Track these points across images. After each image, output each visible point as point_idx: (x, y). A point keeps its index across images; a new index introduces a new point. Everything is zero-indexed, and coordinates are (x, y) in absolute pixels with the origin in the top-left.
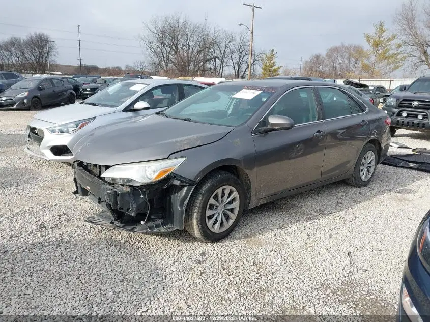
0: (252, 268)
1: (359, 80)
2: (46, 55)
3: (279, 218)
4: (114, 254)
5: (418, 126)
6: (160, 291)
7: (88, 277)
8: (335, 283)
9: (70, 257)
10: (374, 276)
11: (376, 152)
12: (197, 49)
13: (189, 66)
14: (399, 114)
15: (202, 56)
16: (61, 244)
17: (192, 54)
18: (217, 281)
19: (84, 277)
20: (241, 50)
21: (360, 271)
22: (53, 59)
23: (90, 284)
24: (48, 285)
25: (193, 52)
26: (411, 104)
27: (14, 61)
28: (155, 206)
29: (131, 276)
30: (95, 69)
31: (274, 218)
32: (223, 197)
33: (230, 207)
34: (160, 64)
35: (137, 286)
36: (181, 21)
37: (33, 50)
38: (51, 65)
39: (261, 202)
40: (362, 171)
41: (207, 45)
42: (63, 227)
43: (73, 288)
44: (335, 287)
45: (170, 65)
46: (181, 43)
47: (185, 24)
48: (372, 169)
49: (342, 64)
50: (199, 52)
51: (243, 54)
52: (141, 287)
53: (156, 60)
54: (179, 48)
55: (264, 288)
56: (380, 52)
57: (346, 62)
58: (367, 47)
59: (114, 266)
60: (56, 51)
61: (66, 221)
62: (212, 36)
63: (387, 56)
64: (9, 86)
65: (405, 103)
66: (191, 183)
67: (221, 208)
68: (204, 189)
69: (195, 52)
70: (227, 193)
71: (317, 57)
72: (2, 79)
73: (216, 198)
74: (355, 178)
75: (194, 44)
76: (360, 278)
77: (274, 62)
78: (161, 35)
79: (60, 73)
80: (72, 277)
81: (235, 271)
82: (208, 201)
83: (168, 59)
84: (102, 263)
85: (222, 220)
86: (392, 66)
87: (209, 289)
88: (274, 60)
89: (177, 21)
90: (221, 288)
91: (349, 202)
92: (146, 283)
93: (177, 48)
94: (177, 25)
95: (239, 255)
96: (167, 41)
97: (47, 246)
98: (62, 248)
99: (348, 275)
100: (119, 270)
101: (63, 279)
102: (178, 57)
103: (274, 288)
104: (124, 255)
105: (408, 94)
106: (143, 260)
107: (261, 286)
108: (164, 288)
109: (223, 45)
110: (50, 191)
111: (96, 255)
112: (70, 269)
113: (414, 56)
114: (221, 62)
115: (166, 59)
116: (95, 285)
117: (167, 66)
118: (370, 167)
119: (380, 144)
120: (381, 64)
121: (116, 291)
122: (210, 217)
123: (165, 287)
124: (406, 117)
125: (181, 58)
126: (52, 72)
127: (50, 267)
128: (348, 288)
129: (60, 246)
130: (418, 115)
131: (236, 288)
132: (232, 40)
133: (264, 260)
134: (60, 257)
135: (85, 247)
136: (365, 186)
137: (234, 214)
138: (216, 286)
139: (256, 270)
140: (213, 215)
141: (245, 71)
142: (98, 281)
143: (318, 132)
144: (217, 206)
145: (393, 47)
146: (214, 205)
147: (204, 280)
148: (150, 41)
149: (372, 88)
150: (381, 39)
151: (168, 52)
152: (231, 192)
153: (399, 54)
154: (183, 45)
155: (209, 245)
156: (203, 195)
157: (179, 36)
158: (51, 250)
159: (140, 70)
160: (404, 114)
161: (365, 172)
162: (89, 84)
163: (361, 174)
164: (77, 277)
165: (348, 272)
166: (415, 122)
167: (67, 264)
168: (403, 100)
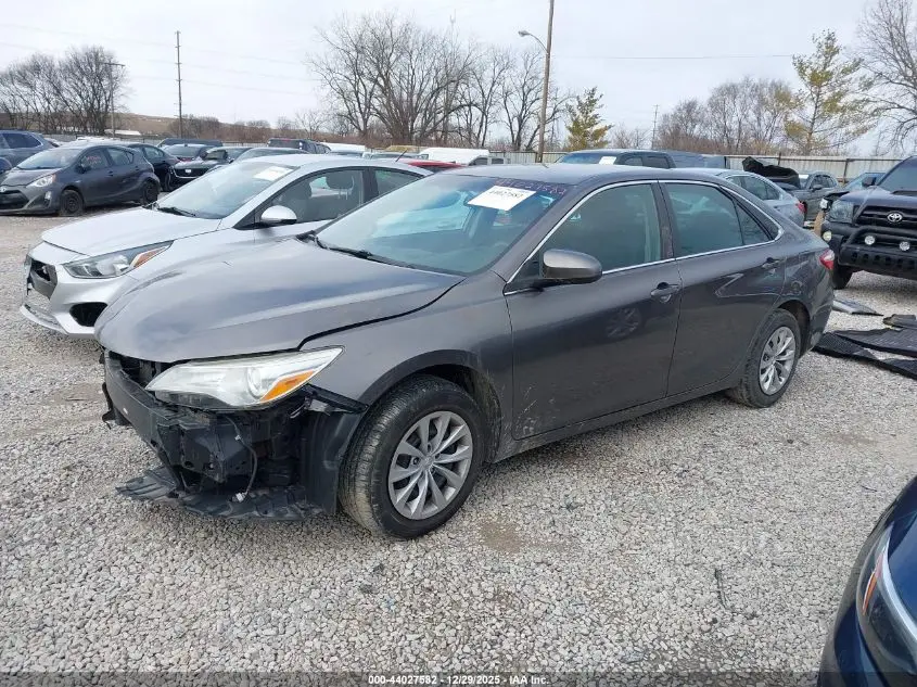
0: (490, 605)
1: (779, 159)
2: (108, 94)
3: (567, 480)
4: (176, 565)
5: (900, 266)
6: (266, 664)
7: (103, 626)
8: (678, 648)
9: (72, 573)
10: (769, 631)
11: (798, 330)
12: (430, 85)
13: (413, 121)
14: (859, 239)
15: (441, 100)
16: (58, 541)
17: (419, 95)
18: (403, 639)
19: (95, 625)
20: (526, 88)
21: (739, 618)
22: (121, 103)
23: (106, 643)
24: (7, 644)
25: (421, 91)
26: (886, 217)
27: (39, 106)
28: (274, 455)
29: (205, 624)
30: (213, 125)
31: (555, 482)
32: (431, 437)
33: (449, 459)
34: (350, 117)
35: (214, 650)
36: (398, 24)
37: (79, 84)
38: (118, 116)
39: (526, 446)
40: (763, 371)
41: (453, 76)
42: (73, 495)
43: (64, 652)
44: (675, 659)
45: (373, 119)
46: (397, 71)
47: (406, 30)
48: (788, 367)
49: (744, 122)
50: (435, 92)
51: (531, 97)
52: (223, 652)
53: (343, 109)
54: (393, 82)
55: (510, 658)
56: (825, 97)
57: (752, 117)
58: (798, 86)
59: (169, 596)
60: (129, 85)
61: (81, 482)
62: (464, 58)
63: (840, 105)
64: (15, 162)
65: (871, 215)
66: (354, 406)
67: (428, 463)
68: (385, 421)
69: (428, 90)
70: (441, 427)
71: (690, 107)
72: (3, 146)
73: (415, 440)
74: (747, 387)
75: (425, 73)
76: (736, 636)
77: (596, 116)
78: (354, 54)
79: (137, 133)
80: (67, 625)
81: (447, 614)
82: (396, 447)
83: (368, 105)
84: (144, 587)
85: (429, 489)
86: (852, 127)
87: (381, 658)
88: (594, 112)
89: (389, 24)
90: (409, 655)
91: (732, 443)
92: (236, 643)
93: (387, 81)
94: (388, 33)
95: (463, 575)
96: (368, 68)
97: (27, 544)
98: (60, 552)
99: (709, 627)
100: (179, 606)
101: (47, 629)
102: (389, 101)
103: (534, 659)
104: (199, 570)
105: (880, 194)
106: (240, 582)
107: (504, 652)
108: (276, 655)
109: (488, 76)
110: (62, 406)
111: (132, 568)
112: (66, 604)
113: (900, 107)
114: (484, 113)
115: (363, 106)
116: (115, 646)
117: (365, 121)
118: (783, 362)
119: (806, 311)
120: (827, 125)
121: (162, 662)
122: (399, 485)
123: (279, 652)
124: (873, 245)
125: (396, 105)
126: (118, 132)
127: (23, 596)
128: (705, 662)
129: (56, 544)
130: (899, 242)
131: (444, 658)
132: (507, 67)
133: (519, 587)
134: (51, 572)
135: (114, 546)
136: (770, 405)
137: (458, 474)
138: (398, 651)
139: (497, 612)
140: (408, 479)
141: (534, 136)
142: (126, 635)
143: (662, 286)
144: (417, 459)
145: (856, 86)
146: (410, 457)
147: (372, 637)
148: (332, 67)
149: (806, 177)
150: (827, 69)
151: (369, 90)
152: (451, 426)
153: (868, 101)
154: (401, 77)
155: (398, 547)
156: (382, 434)
157: (393, 58)
158: (33, 552)
159: (309, 129)
160: (870, 240)
161: (771, 372)
162: (190, 159)
163: (762, 378)
164: (78, 624)
165: (710, 620)
166: (892, 256)
167: (63, 590)
168: (869, 208)
